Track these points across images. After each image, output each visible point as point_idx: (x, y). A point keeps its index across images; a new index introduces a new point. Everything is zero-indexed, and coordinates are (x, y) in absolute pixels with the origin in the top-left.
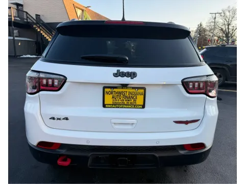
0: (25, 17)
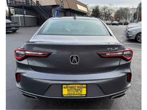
0: (30, 3)
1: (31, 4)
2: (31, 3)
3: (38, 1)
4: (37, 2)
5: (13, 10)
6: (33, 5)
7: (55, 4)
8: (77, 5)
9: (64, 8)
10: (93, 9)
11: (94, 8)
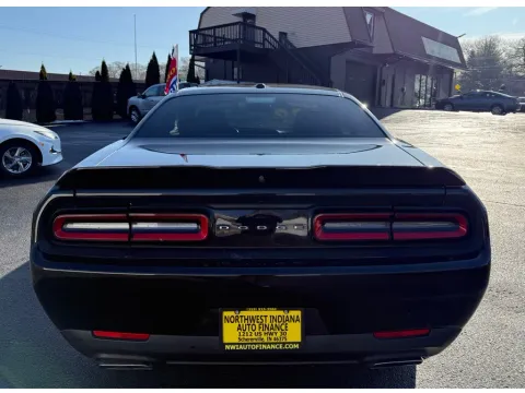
1: (264, 44)
2: (265, 39)
3: (285, 34)
4: (283, 35)
5: (203, 64)
6: (267, 46)
7: (347, 39)
8: (424, 39)
9: (375, 51)
10: (473, 52)
11: (476, 50)
